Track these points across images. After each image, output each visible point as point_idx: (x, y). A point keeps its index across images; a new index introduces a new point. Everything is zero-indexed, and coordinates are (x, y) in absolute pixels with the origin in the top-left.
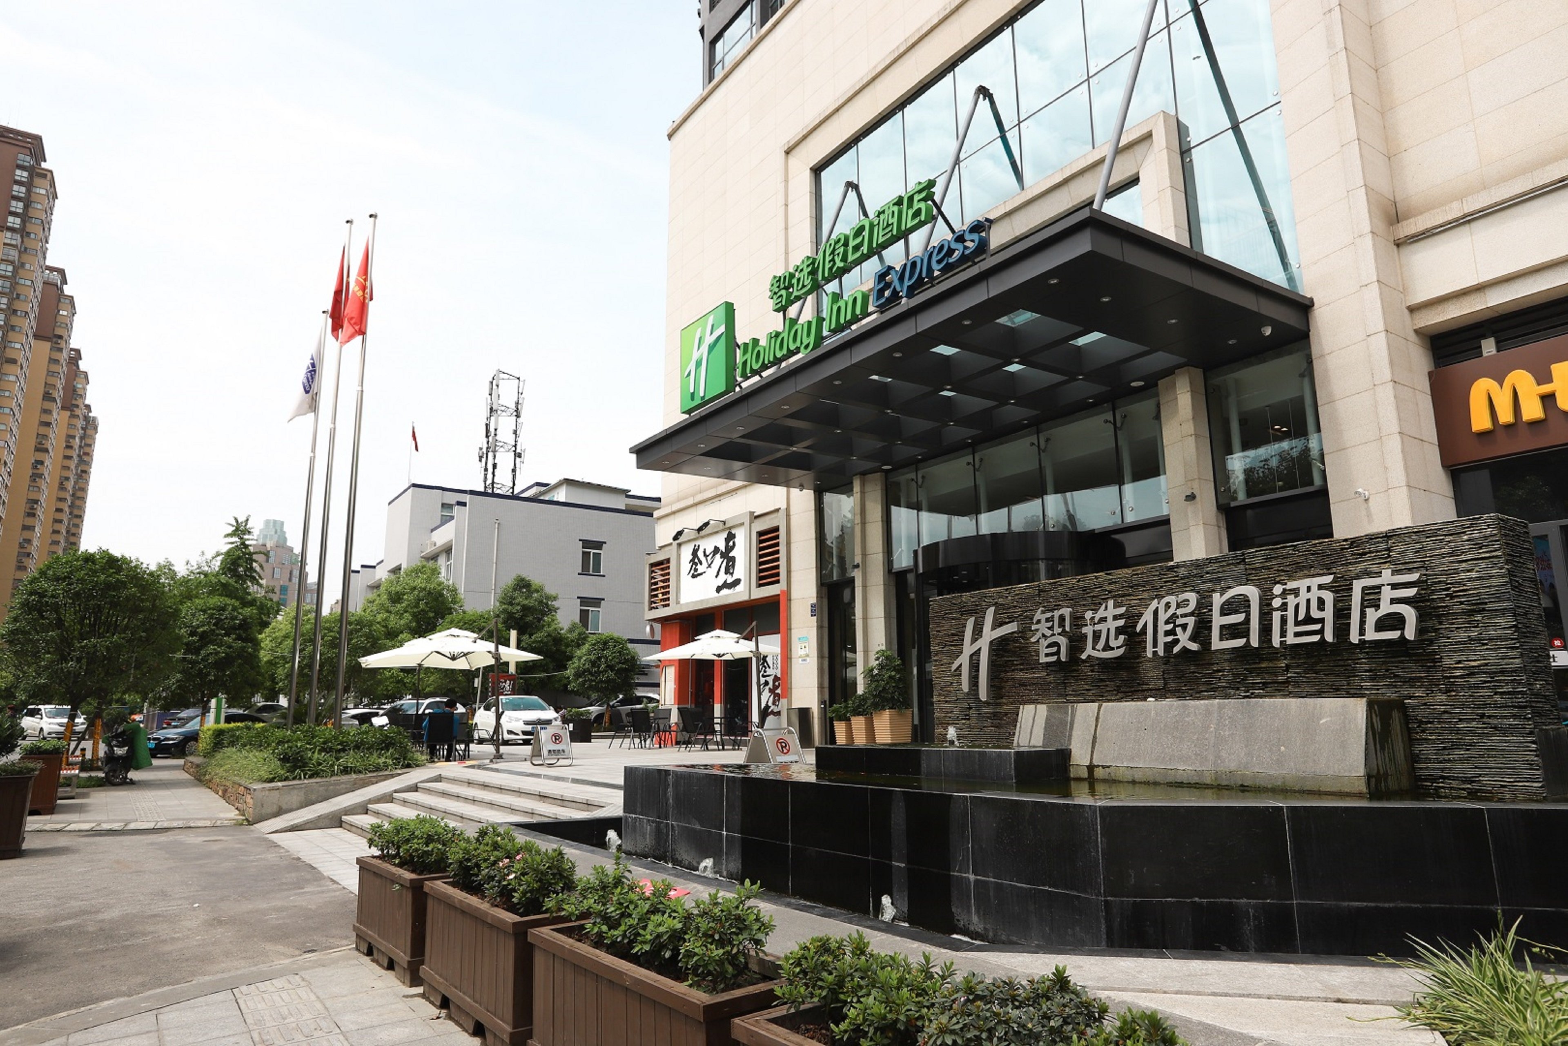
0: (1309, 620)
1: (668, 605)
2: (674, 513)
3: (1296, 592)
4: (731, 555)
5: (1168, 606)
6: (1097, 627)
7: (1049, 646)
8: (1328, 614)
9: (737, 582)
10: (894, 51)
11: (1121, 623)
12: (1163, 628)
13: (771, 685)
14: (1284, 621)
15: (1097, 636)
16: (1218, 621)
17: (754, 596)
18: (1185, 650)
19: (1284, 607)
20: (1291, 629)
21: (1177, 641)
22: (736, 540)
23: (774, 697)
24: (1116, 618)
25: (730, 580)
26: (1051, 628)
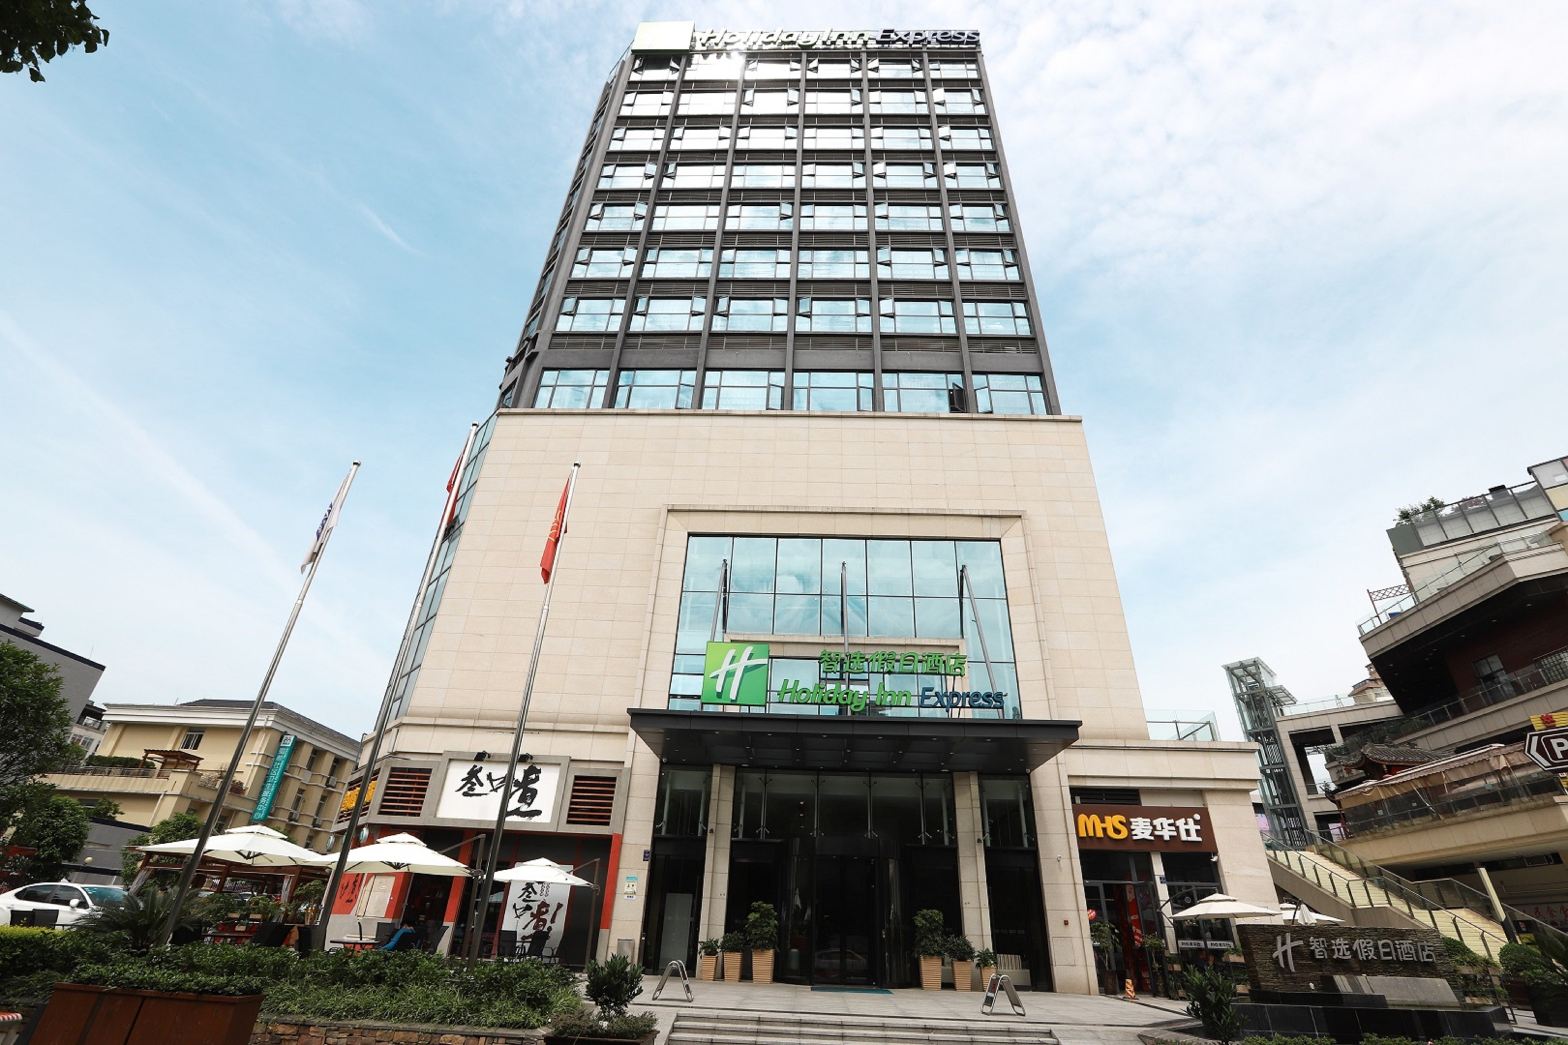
0: (1408, 953)
1: (418, 815)
2: (435, 726)
3: (1403, 944)
4: (531, 786)
5: (1363, 943)
6: (1339, 947)
7: (1319, 952)
8: (1413, 952)
9: (538, 813)
10: (784, 506)
11: (1347, 946)
12: (1363, 950)
13: (535, 910)
14: (1401, 952)
15: (1339, 950)
16: (1382, 950)
17: (561, 830)
18: (1372, 959)
19: (1400, 948)
20: (1404, 956)
21: (1369, 955)
22: (540, 775)
23: (538, 922)
24: (1345, 944)
25: (524, 808)
26: (1319, 945)
